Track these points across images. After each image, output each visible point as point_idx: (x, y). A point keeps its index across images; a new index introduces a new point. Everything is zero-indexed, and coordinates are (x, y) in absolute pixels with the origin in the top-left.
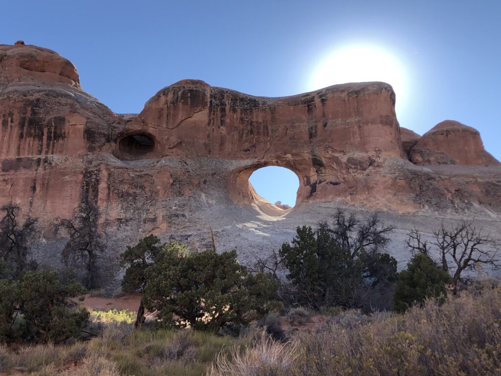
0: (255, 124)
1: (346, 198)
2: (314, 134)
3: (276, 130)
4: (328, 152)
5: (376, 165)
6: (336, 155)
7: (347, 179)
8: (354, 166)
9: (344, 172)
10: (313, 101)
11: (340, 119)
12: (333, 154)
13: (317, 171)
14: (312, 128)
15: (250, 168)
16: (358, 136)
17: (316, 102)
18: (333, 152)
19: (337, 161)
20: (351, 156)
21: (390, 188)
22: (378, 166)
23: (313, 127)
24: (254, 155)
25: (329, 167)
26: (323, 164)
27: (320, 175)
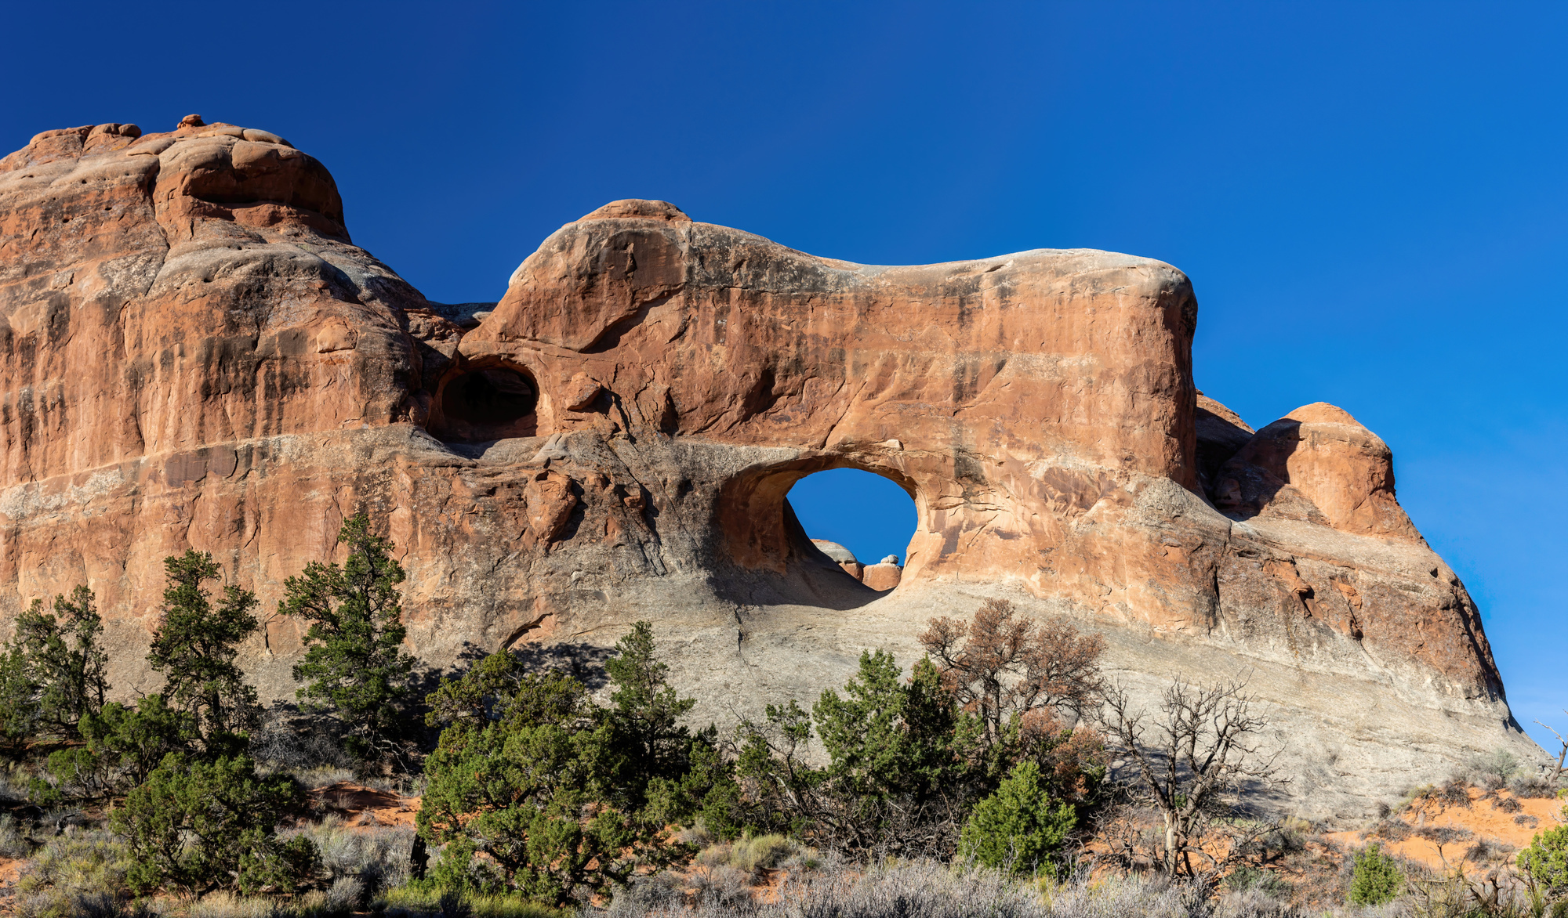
0: (810, 344)
1: (1029, 576)
2: (967, 390)
3: (866, 365)
4: (998, 445)
5: (1115, 497)
6: (1022, 456)
7: (1038, 527)
8: (1059, 494)
9: (1034, 505)
10: (977, 291)
11: (1042, 355)
12: (1011, 452)
13: (964, 496)
14: (963, 370)
16: (1082, 408)
17: (986, 294)
18: (1011, 446)
19: (1019, 471)
20: (1059, 464)
21: (1142, 565)
22: (1120, 501)
23: (968, 368)
24: (801, 435)
25: (997, 488)
26: (983, 477)
27: (973, 506)
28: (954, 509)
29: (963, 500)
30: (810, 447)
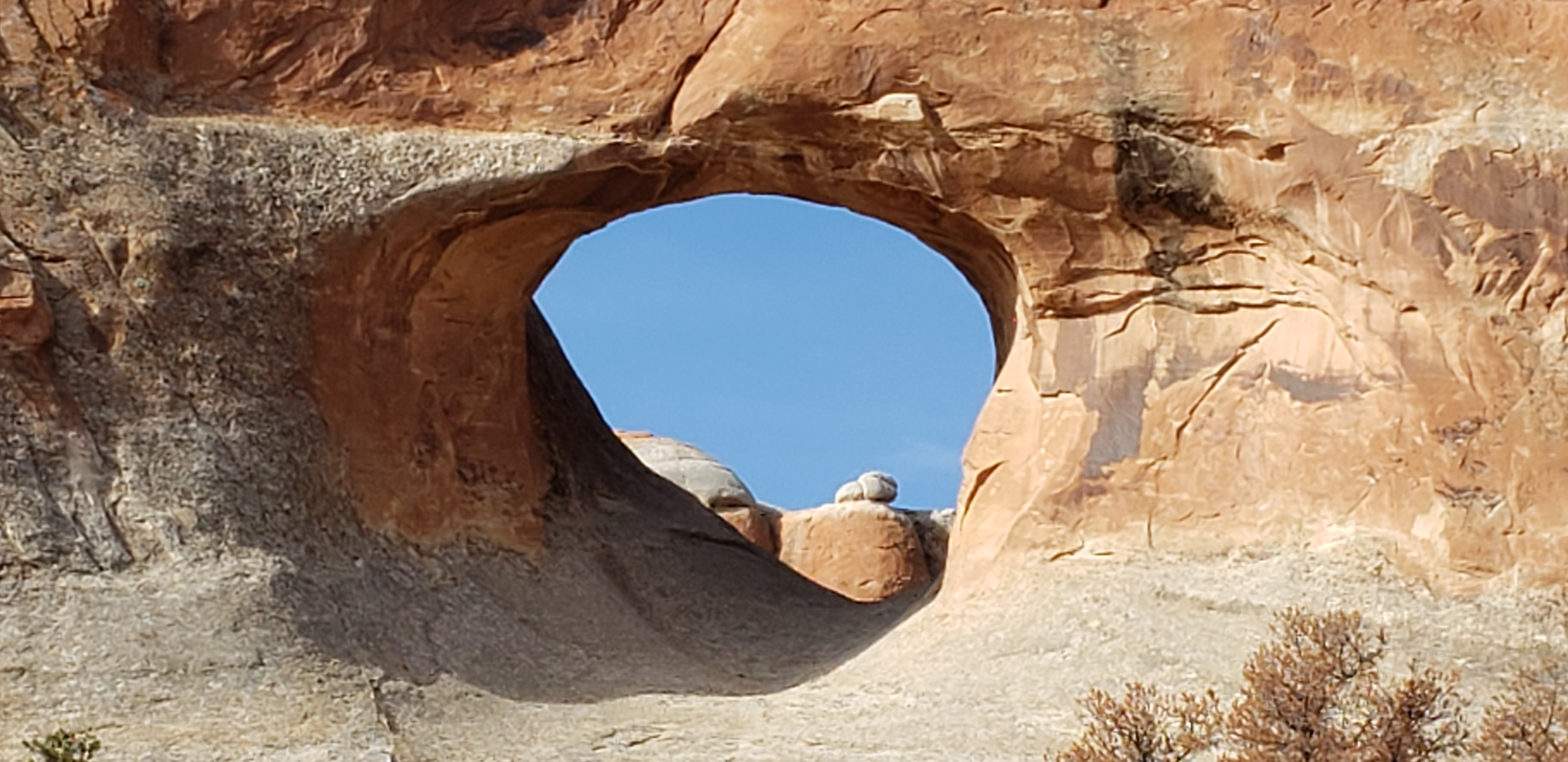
1: (1405, 522)
4: (1261, 89)
7: (1424, 354)
8: (1490, 233)
9: (1403, 279)
12: (1309, 109)
13: (1154, 266)
15: (534, 206)
18: (1306, 89)
19: (1342, 173)
24: (582, 90)
25: (1269, 232)
26: (1216, 200)
27: (1186, 296)
28: (1122, 316)
29: (1149, 283)
30: (617, 129)
